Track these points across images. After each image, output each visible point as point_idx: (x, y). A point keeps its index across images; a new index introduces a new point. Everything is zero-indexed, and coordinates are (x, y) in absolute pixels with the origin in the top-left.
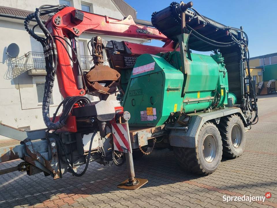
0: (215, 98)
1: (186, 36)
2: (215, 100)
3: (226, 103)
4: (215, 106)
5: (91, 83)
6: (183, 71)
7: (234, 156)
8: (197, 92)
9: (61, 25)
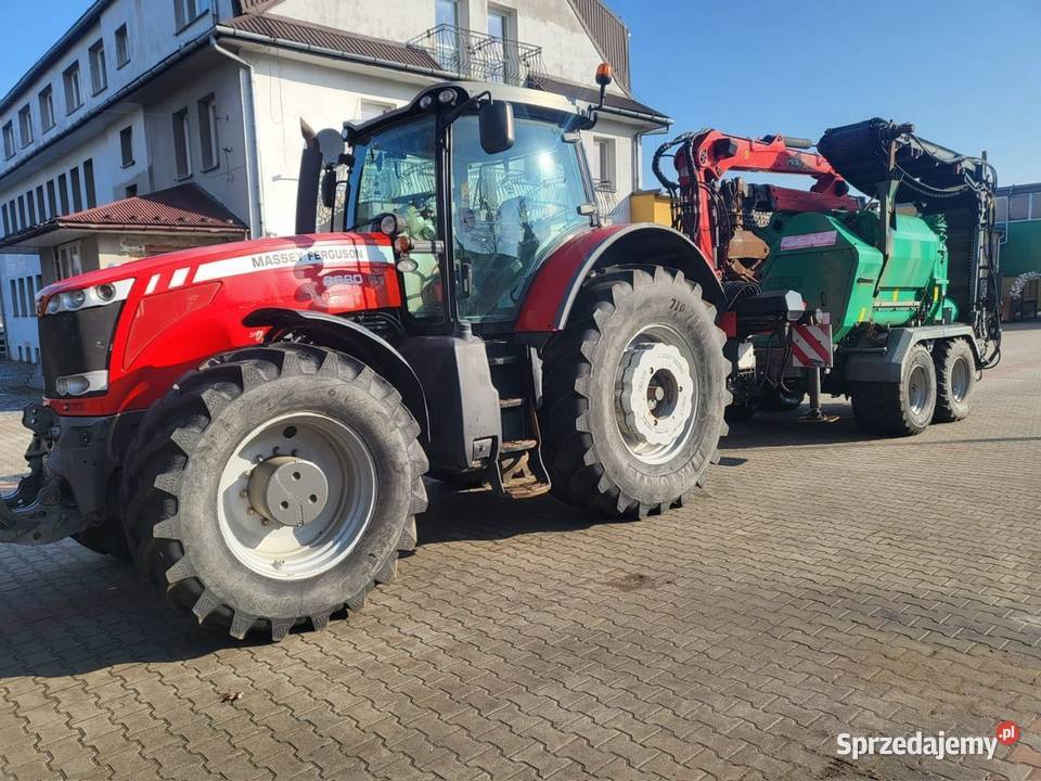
0: (922, 305)
1: (894, 184)
2: (921, 308)
3: (938, 317)
4: (921, 317)
5: (730, 260)
6: (882, 248)
7: (952, 416)
8: (893, 289)
9: (706, 164)
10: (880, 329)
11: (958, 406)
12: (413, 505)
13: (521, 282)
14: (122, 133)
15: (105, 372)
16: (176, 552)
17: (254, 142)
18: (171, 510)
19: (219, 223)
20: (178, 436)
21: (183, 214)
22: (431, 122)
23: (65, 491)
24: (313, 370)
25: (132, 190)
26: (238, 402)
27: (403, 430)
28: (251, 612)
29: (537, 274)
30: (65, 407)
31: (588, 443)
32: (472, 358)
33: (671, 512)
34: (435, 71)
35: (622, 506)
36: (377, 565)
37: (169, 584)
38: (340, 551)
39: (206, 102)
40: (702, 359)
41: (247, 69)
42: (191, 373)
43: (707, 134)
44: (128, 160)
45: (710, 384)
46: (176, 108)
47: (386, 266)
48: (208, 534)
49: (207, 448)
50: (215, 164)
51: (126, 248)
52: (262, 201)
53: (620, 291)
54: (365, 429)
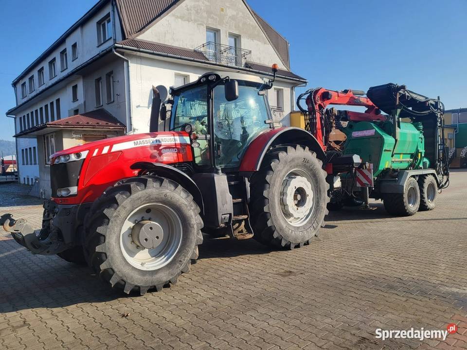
0: (413, 160)
1: (399, 111)
2: (413, 162)
3: (421, 166)
4: (413, 166)
5: (330, 142)
6: (394, 136)
7: (428, 208)
8: (400, 154)
9: (319, 102)
10: (394, 171)
11: (430, 204)
12: (197, 241)
13: (242, 151)
14: (73, 87)
15: (77, 187)
16: (104, 258)
17: (129, 91)
18: (103, 241)
19: (114, 125)
20: (106, 212)
21: (98, 121)
22: (205, 87)
23: (59, 234)
24: (158, 186)
25: (76, 112)
26: (129, 199)
27: (194, 210)
28: (132, 283)
29: (248, 148)
30: (60, 201)
31: (269, 217)
32: (221, 182)
33: (304, 246)
34: (206, 61)
35: (283, 244)
36: (183, 265)
37: (101, 270)
38: (167, 259)
39: (109, 75)
40: (317, 183)
41: (127, 61)
42: (110, 187)
43: (319, 90)
44: (75, 99)
45: (320, 194)
46: (97, 77)
47: (187, 145)
48: (116, 251)
49: (117, 216)
50: (112, 100)
51: (74, 136)
52: (132, 116)
53: (282, 155)
54: (178, 210)
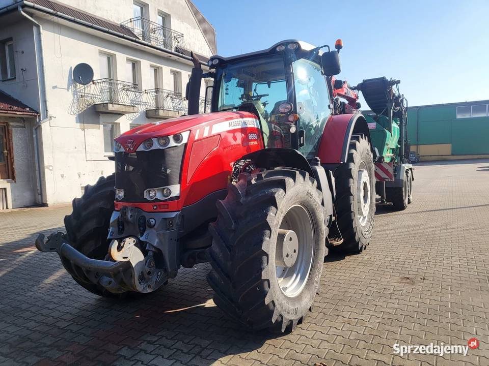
6: (390, 131)
15: (179, 185)
16: (267, 287)
17: (42, 67)
18: (266, 262)
19: (21, 109)
20: (269, 218)
24: (303, 181)
29: (323, 136)
30: (155, 207)
31: (353, 217)
34: (137, 40)
35: (359, 246)
37: (265, 305)
38: (302, 279)
39: (4, 42)
40: (371, 178)
41: (38, 26)
45: (372, 188)
47: (256, 129)
50: (10, 77)
52: (47, 99)
53: (358, 144)
